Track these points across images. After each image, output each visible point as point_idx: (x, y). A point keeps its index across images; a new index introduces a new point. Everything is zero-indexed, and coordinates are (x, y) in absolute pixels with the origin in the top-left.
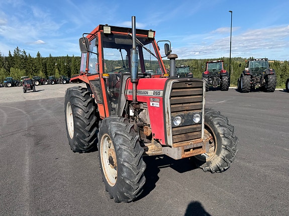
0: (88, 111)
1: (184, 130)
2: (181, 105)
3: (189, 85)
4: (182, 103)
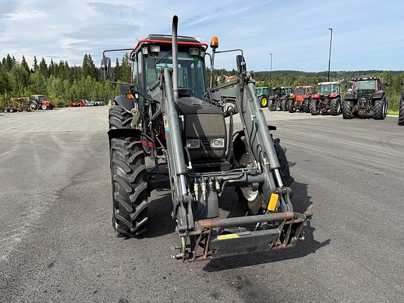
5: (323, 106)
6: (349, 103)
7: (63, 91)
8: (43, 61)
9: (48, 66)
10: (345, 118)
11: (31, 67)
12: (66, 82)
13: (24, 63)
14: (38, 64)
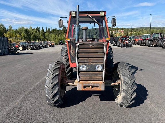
0: (66, 58)
1: (88, 74)
2: (87, 59)
3: (91, 46)
4: (88, 58)
5: (143, 43)
6: (150, 41)
7: (56, 39)
8: (49, 28)
9: (50, 30)
10: (149, 46)
11: (45, 30)
12: (57, 36)
13: (43, 30)
14: (47, 29)
